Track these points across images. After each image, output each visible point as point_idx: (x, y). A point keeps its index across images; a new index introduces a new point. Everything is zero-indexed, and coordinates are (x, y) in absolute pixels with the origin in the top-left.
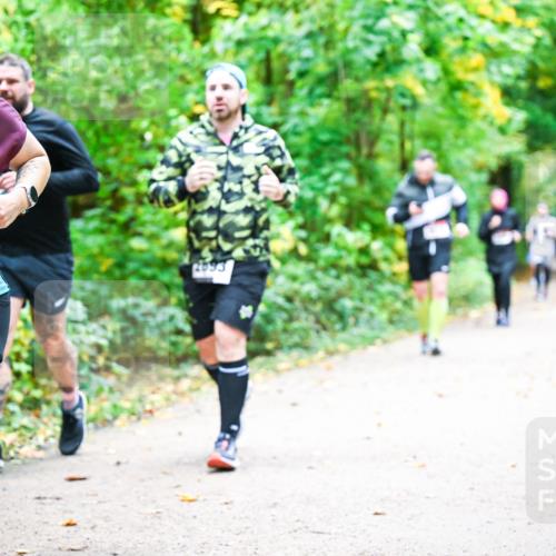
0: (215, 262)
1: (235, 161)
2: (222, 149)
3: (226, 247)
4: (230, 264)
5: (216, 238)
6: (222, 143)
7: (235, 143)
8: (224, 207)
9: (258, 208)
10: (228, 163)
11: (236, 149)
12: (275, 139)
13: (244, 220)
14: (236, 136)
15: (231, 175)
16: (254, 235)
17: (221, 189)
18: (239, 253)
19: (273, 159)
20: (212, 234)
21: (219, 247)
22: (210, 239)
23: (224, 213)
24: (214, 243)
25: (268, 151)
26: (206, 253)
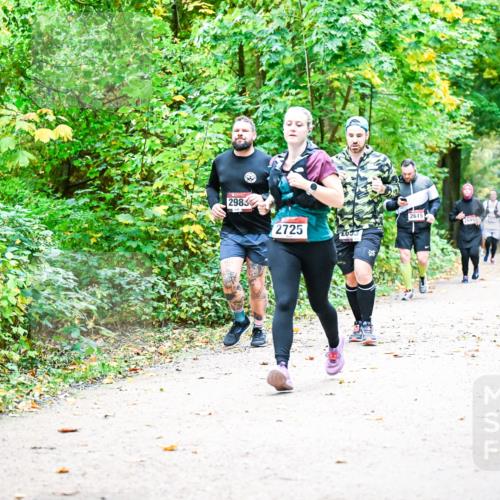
0: (352, 231)
1: (362, 174)
2: (355, 168)
3: (358, 223)
4: (361, 232)
5: (353, 218)
6: (354, 164)
7: (362, 164)
8: (357, 201)
9: (376, 200)
10: (358, 175)
11: (362, 168)
12: (385, 160)
13: (368, 209)
14: (362, 160)
15: (360, 183)
16: (375, 217)
17: (354, 190)
18: (366, 226)
19: (384, 172)
20: (351, 216)
21: (354, 224)
22: (349, 219)
23: (357, 204)
24: (351, 221)
25: (381, 168)
26: (347, 227)
